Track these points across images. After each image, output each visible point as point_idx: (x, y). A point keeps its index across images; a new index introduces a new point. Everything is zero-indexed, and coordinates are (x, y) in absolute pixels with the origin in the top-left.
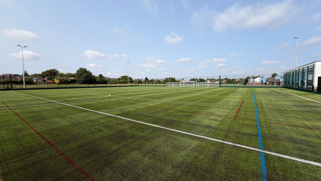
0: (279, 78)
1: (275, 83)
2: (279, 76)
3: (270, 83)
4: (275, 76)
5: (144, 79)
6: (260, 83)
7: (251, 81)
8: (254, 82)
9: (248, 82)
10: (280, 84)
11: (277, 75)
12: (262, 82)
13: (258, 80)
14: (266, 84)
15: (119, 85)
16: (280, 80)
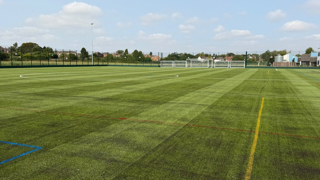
0: (315, 56)
1: (310, 63)
2: (315, 52)
3: (303, 63)
4: (310, 52)
5: (79, 52)
6: (291, 63)
7: (279, 58)
8: (283, 62)
9: (274, 61)
10: (317, 65)
11: (313, 52)
12: (293, 61)
13: (287, 58)
14: (298, 64)
15: (28, 63)
16: (316, 58)
